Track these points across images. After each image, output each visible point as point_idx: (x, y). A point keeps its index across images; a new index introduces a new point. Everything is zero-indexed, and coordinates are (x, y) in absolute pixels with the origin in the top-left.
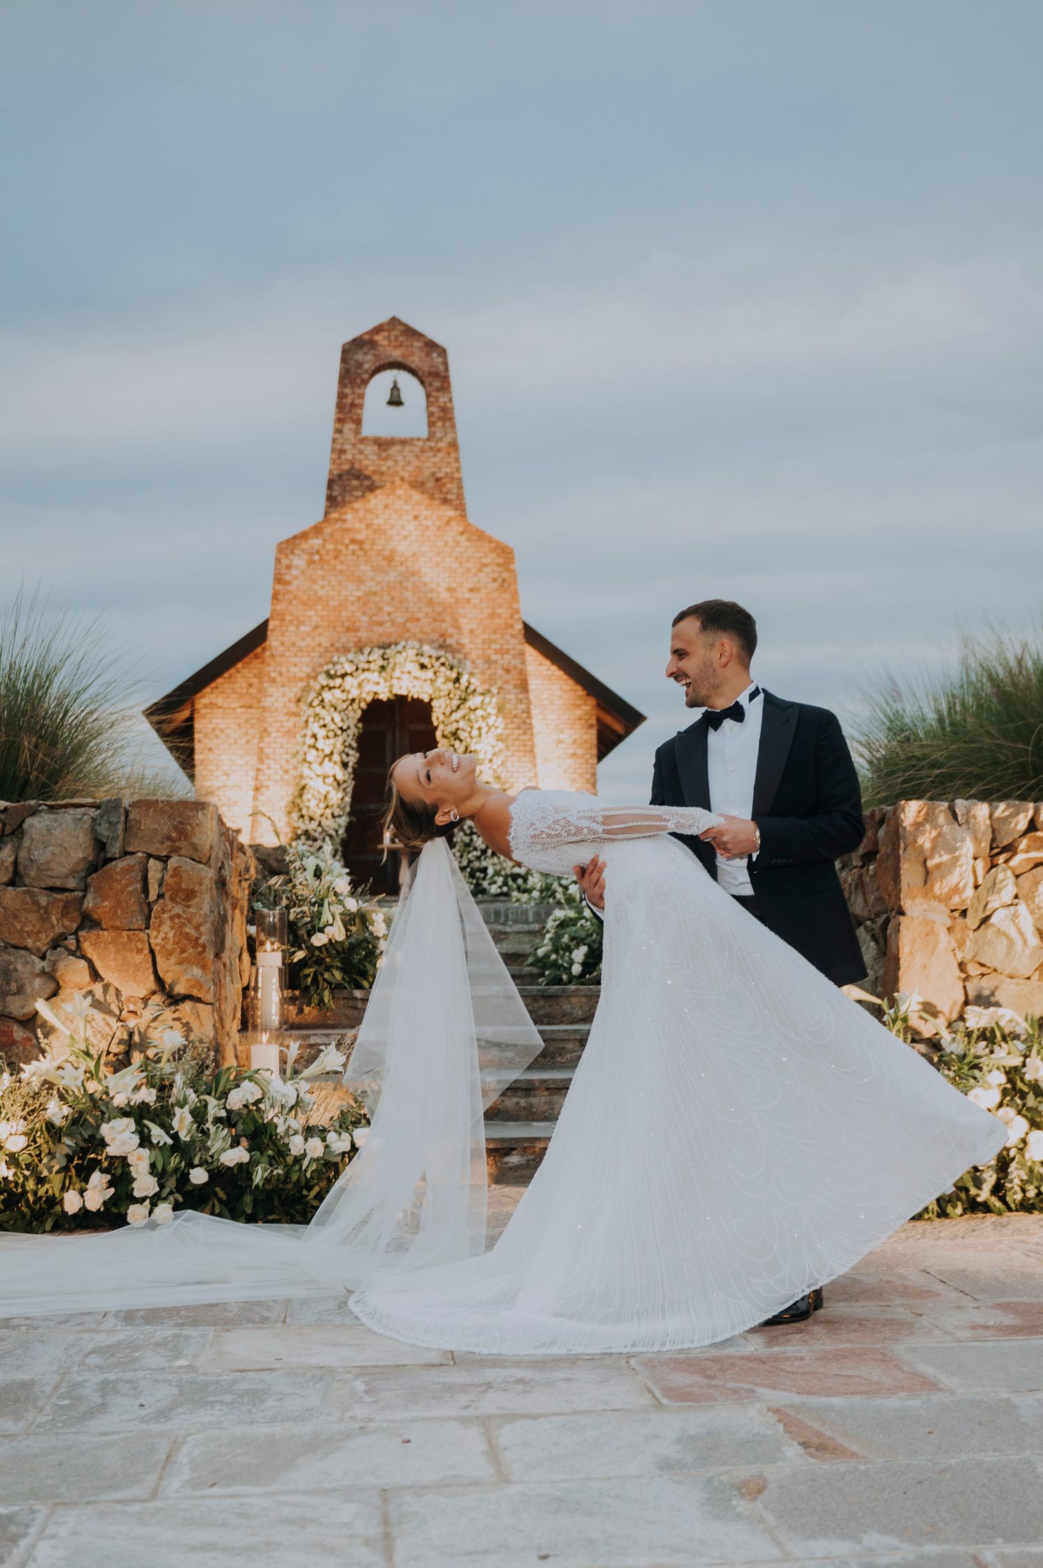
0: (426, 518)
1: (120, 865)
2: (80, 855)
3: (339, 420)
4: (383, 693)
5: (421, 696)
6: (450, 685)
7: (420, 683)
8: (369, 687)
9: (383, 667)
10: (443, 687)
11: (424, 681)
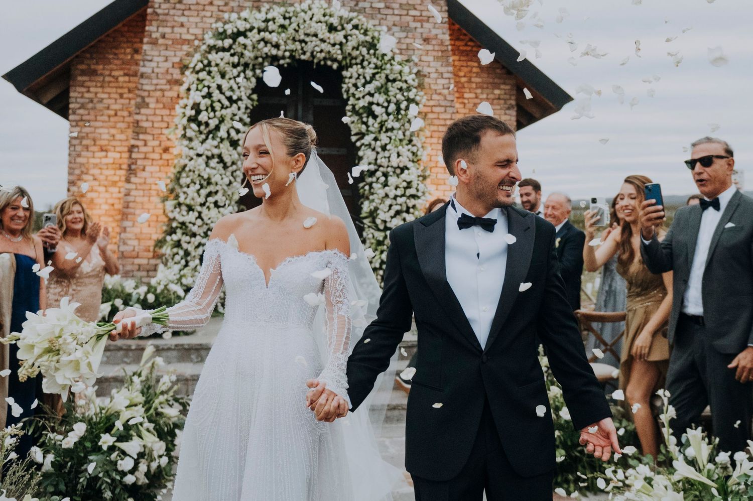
4: (283, 57)
5: (329, 63)
6: (364, 51)
7: (329, 48)
8: (266, 50)
9: (283, 27)
10: (355, 53)
11: (334, 45)
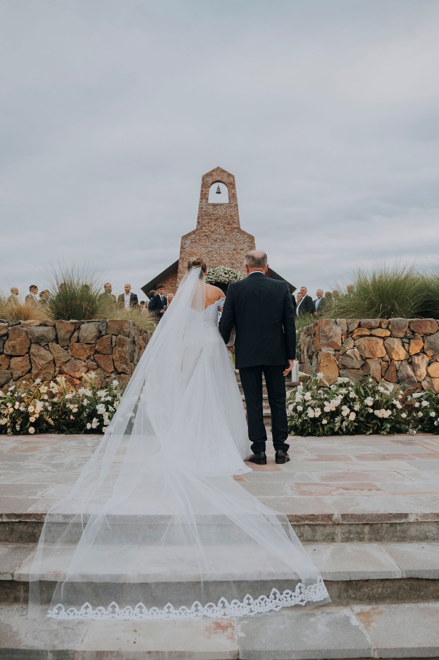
0: (227, 228)
1: (105, 337)
2: (95, 334)
3: (201, 199)
4: (213, 281)
5: (225, 282)
6: (234, 279)
7: (225, 279)
8: (209, 280)
9: (213, 274)
10: (232, 280)
11: (226, 278)
